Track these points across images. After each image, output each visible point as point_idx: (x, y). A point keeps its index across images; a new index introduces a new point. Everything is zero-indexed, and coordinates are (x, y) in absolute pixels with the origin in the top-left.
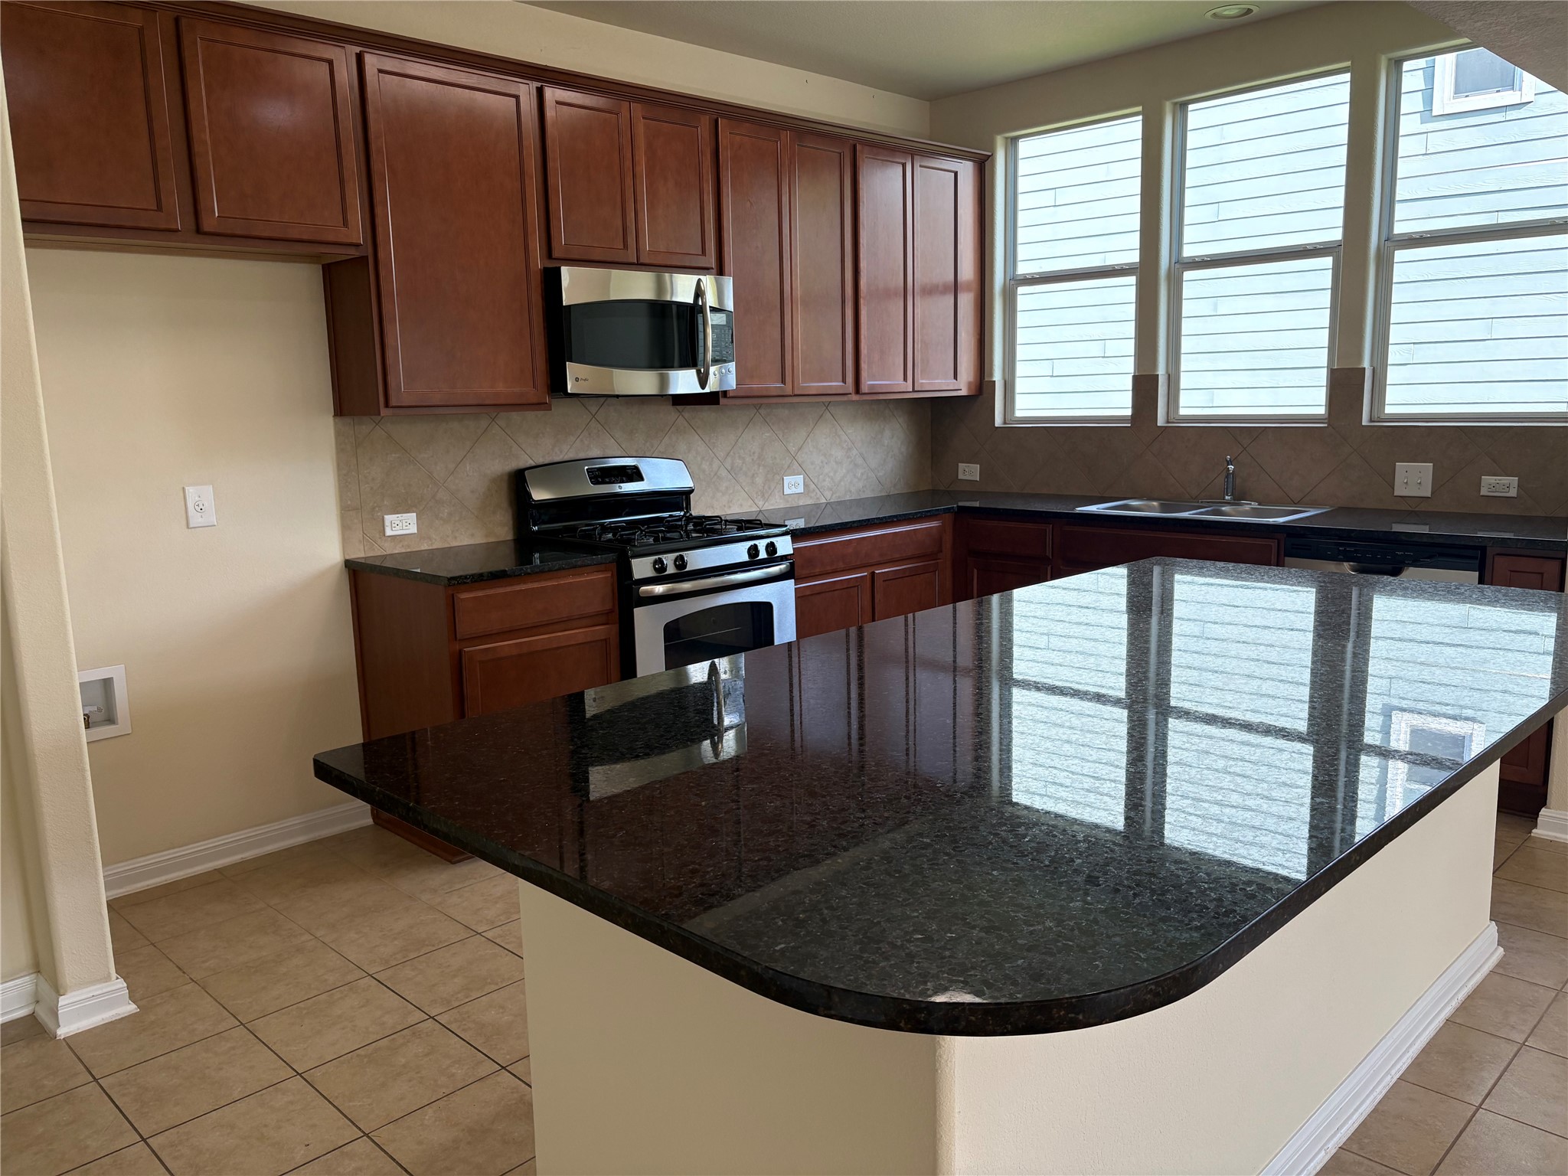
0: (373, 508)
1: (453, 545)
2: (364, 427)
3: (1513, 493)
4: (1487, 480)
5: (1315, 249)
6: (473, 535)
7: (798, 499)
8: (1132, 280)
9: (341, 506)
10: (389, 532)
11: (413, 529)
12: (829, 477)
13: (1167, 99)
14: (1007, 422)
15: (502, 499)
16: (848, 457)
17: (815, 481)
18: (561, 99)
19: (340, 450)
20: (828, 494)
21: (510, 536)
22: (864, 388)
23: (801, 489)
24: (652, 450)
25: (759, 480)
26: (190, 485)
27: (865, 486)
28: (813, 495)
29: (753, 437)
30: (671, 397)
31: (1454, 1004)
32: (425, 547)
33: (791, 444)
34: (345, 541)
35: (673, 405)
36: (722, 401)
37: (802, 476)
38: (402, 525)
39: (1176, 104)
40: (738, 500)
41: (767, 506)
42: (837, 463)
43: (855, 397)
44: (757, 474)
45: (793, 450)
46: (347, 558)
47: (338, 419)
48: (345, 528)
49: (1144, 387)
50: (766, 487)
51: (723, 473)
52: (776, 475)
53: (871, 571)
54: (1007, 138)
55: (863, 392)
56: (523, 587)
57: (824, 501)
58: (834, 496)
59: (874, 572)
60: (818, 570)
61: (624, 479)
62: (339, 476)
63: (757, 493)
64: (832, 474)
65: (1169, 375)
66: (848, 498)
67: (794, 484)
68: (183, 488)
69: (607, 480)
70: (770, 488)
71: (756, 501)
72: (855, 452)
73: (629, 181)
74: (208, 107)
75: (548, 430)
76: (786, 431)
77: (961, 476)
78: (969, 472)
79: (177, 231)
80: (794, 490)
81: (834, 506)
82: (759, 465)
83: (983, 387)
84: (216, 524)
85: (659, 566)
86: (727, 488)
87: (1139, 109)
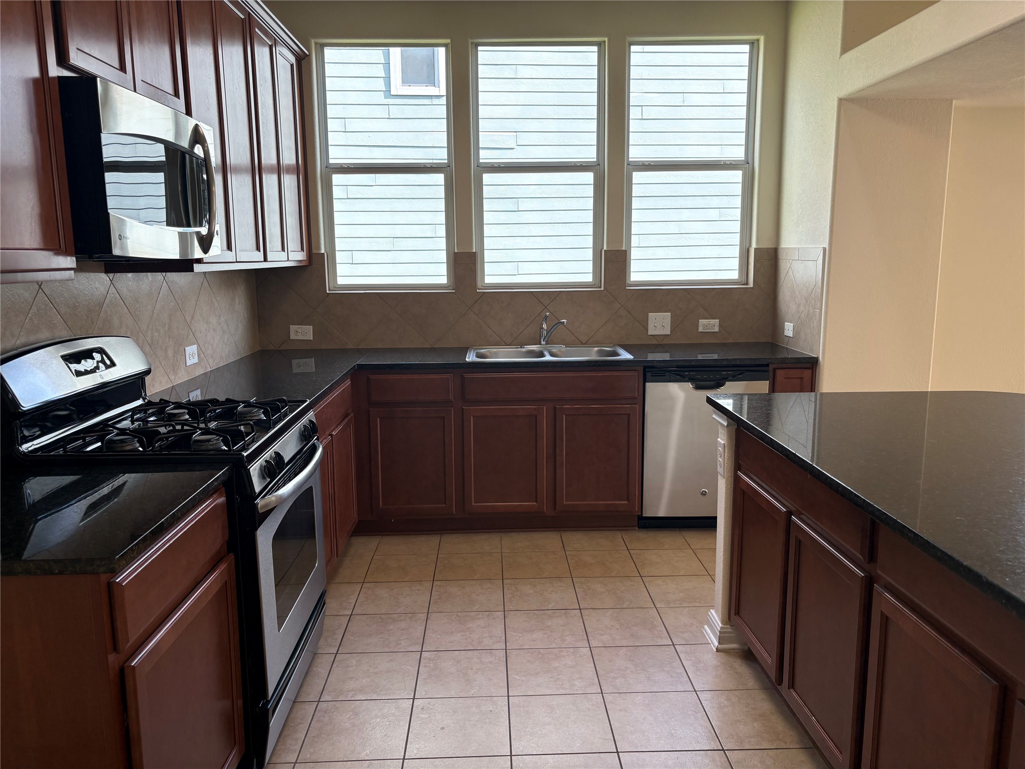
3: (716, 329)
4: (702, 322)
7: (195, 370)
12: (210, 344)
16: (219, 324)
17: (204, 349)
20: (211, 362)
22: (268, 257)
23: (196, 359)
25: (170, 353)
27: (230, 351)
28: (203, 366)
29: (163, 307)
33: (187, 313)
37: (196, 345)
40: (158, 377)
41: (177, 380)
42: (213, 330)
44: (168, 347)
45: (188, 319)
49: (465, 262)
50: (175, 360)
52: (179, 348)
54: (317, 44)
57: (209, 369)
58: (214, 363)
63: (169, 367)
64: (212, 342)
66: (221, 364)
67: (192, 354)
70: (177, 362)
71: (170, 376)
72: (223, 318)
76: (183, 300)
77: (293, 337)
78: (302, 332)
80: (192, 361)
81: (215, 373)
82: (169, 337)
83: (312, 258)
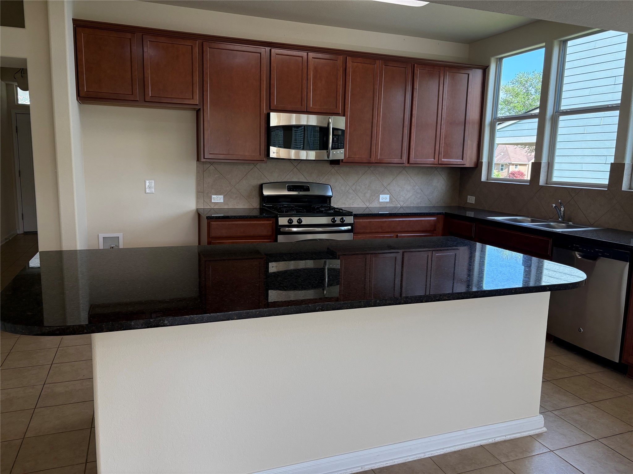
0: (208, 192)
1: (236, 208)
2: (207, 165)
5: (613, 107)
6: (244, 205)
7: (386, 204)
8: (537, 120)
9: (197, 191)
10: (213, 201)
11: (222, 201)
12: (403, 196)
13: (555, 39)
14: (488, 179)
15: (256, 193)
16: (413, 189)
17: (396, 198)
18: (278, 53)
19: (198, 172)
20: (402, 204)
21: (258, 207)
22: (411, 161)
23: (388, 200)
24: (320, 180)
25: (368, 195)
26: (147, 180)
27: (422, 202)
28: (394, 203)
29: (366, 179)
30: (329, 161)
31: (490, 441)
32: (226, 207)
33: (385, 182)
34: (197, 202)
35: (330, 164)
36: (341, 163)
37: (389, 195)
38: (218, 199)
39: (561, 41)
40: (357, 202)
41: (371, 206)
42: (407, 191)
43: (408, 165)
44: (367, 193)
45: (385, 184)
46: (198, 208)
47: (198, 162)
48: (198, 198)
49: (536, 168)
50: (371, 198)
51: (351, 191)
52: (376, 194)
53: (397, 234)
54: (497, 58)
55: (411, 163)
56: (236, 223)
57: (399, 206)
58: (405, 204)
59: (397, 235)
60: (368, 231)
61: (302, 190)
62: (197, 180)
63: (366, 200)
64: (404, 195)
65: (549, 163)
66: (412, 206)
67: (384, 198)
68: (145, 181)
69: (295, 190)
70: (373, 199)
71: (366, 203)
72: (417, 187)
73: (305, 81)
74: (150, 62)
75: (277, 170)
76: (382, 177)
77: (468, 201)
78: (471, 199)
79: (138, 101)
80: (384, 200)
81: (404, 208)
82: (368, 189)
83: (478, 164)
84: (154, 192)
85: (290, 221)
86: (352, 197)
87: (544, 44)
